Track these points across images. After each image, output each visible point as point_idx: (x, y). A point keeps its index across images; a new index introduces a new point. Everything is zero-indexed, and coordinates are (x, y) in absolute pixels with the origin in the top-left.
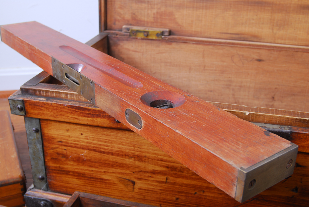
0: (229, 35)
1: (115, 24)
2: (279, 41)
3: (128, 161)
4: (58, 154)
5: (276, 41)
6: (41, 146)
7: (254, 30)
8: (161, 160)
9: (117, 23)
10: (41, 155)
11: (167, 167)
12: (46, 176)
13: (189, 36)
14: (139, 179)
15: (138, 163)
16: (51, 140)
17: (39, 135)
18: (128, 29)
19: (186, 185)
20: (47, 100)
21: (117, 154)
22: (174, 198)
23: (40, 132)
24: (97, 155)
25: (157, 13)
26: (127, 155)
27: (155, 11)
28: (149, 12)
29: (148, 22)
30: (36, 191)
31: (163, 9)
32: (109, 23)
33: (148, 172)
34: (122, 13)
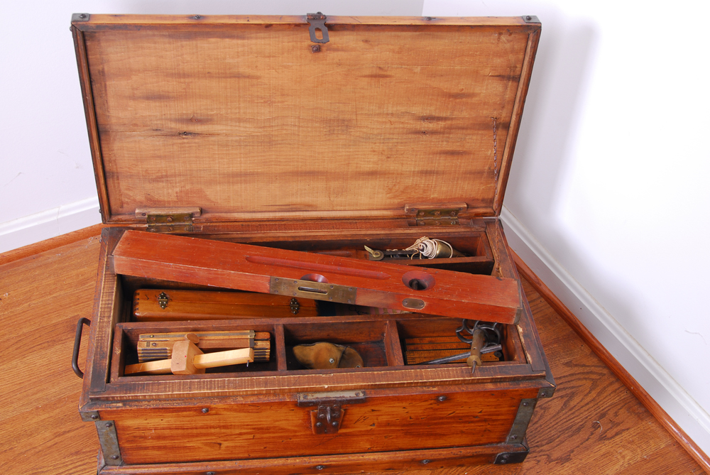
0: (278, 207)
1: (122, 207)
2: (339, 208)
3: (213, 430)
4: (135, 437)
5: (335, 209)
6: (115, 435)
7: (308, 199)
8: (247, 425)
9: (125, 205)
10: (116, 441)
11: (254, 429)
12: (121, 454)
13: (226, 212)
14: (225, 441)
15: (223, 431)
16: (126, 428)
17: (113, 428)
18: (144, 214)
19: (273, 437)
20: (124, 405)
21: (202, 428)
22: (263, 448)
23: (113, 426)
24: (180, 431)
25: (181, 191)
26: (211, 427)
27: (178, 190)
28: (170, 191)
29: (169, 202)
30: (110, 469)
31: (188, 187)
32: (114, 207)
33: (235, 435)
34: (131, 195)
